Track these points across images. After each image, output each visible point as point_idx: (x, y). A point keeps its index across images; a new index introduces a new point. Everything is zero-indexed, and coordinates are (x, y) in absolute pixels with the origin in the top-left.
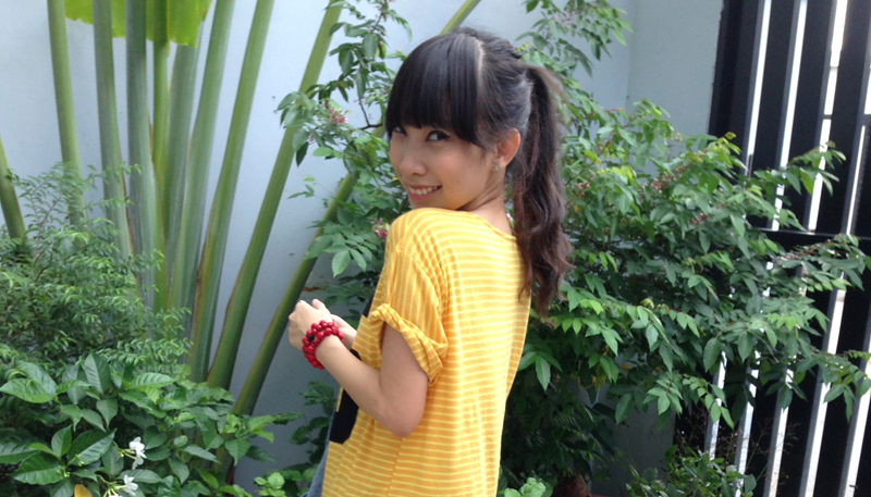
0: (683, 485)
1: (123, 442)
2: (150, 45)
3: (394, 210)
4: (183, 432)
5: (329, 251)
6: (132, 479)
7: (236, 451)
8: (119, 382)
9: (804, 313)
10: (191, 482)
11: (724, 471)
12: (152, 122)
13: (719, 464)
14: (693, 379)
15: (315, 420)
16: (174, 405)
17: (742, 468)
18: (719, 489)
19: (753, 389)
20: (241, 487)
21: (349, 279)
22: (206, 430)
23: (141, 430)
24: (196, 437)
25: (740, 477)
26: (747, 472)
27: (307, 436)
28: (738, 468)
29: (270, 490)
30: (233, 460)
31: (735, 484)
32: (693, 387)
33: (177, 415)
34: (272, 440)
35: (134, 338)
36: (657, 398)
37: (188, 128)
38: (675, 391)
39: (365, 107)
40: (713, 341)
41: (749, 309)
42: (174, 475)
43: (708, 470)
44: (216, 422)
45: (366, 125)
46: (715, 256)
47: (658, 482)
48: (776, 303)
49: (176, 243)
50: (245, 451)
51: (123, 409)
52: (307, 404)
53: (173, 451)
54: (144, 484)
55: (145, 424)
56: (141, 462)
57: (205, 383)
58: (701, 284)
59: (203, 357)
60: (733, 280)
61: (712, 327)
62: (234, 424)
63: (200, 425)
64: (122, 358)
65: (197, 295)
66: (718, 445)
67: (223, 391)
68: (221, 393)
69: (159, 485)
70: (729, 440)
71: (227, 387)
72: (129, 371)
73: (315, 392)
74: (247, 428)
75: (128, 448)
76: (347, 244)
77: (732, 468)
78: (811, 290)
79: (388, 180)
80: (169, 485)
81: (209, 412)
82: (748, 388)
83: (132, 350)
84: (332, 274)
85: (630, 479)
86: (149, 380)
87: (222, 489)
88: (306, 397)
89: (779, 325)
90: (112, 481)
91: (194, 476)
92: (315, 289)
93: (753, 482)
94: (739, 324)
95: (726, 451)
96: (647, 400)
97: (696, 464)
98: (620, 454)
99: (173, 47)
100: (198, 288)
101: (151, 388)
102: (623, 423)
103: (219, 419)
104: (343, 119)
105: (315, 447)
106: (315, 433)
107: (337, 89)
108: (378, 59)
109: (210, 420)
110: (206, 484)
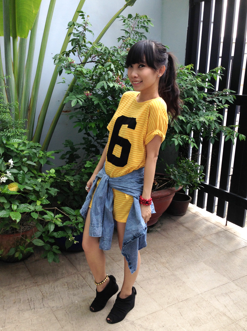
0: (182, 169)
1: (6, 160)
2: (11, 38)
3: (90, 87)
4: (25, 157)
5: (70, 99)
6: (9, 172)
7: (42, 162)
8: (5, 142)
9: (216, 115)
10: (28, 172)
11: (194, 164)
12: (13, 61)
13: (193, 162)
14: (184, 136)
15: (68, 152)
16: (23, 148)
17: (200, 163)
18: (193, 170)
19: (202, 139)
20: (45, 173)
21: (77, 109)
22: (33, 156)
23: (12, 156)
24: (29, 158)
25: (199, 166)
26: (201, 165)
27: (65, 157)
28: (198, 163)
29: (50, 174)
30: (42, 165)
31: (198, 168)
32: (184, 138)
33: (24, 152)
34: (54, 159)
35: (9, 128)
36: (174, 141)
37: (24, 63)
38: (179, 139)
39: (80, 57)
40: (189, 125)
41: (199, 115)
42: (23, 170)
43: (189, 164)
44: (36, 153)
45: (81, 63)
46: (188, 99)
47: (174, 168)
48: (208, 113)
49: (21, 98)
50: (45, 162)
51: (6, 150)
52: (65, 147)
53: (22, 163)
54: (13, 173)
55: (14, 155)
56: (12, 166)
57: (32, 141)
58: (185, 107)
59: (31, 133)
60: (194, 106)
61: (189, 120)
62: (42, 154)
63: (31, 154)
64: (6, 134)
65: (29, 114)
66: (192, 157)
67: (38, 144)
68: (37, 144)
69: (18, 174)
70: (195, 155)
71: (39, 142)
72: (8, 138)
73: (67, 143)
74: (46, 155)
75: (8, 162)
76: (76, 98)
77: (196, 163)
78: (218, 108)
79: (88, 79)
80: (22, 174)
81: (34, 150)
82: (200, 139)
83: (9, 132)
84: (72, 106)
85: (166, 168)
86: (14, 141)
87: (38, 174)
88: (65, 145)
89: (208, 119)
90: (3, 173)
91: (29, 170)
92: (66, 111)
93: (203, 167)
94: (197, 119)
95: (194, 158)
96: (171, 143)
97: (186, 162)
98: (163, 160)
99: (19, 38)
100: (29, 112)
101: (15, 143)
102: (163, 150)
103: (37, 152)
104: (73, 62)
105: (68, 160)
106: (68, 156)
107: (71, 52)
108: (83, 43)
109: (34, 153)
110: (33, 173)
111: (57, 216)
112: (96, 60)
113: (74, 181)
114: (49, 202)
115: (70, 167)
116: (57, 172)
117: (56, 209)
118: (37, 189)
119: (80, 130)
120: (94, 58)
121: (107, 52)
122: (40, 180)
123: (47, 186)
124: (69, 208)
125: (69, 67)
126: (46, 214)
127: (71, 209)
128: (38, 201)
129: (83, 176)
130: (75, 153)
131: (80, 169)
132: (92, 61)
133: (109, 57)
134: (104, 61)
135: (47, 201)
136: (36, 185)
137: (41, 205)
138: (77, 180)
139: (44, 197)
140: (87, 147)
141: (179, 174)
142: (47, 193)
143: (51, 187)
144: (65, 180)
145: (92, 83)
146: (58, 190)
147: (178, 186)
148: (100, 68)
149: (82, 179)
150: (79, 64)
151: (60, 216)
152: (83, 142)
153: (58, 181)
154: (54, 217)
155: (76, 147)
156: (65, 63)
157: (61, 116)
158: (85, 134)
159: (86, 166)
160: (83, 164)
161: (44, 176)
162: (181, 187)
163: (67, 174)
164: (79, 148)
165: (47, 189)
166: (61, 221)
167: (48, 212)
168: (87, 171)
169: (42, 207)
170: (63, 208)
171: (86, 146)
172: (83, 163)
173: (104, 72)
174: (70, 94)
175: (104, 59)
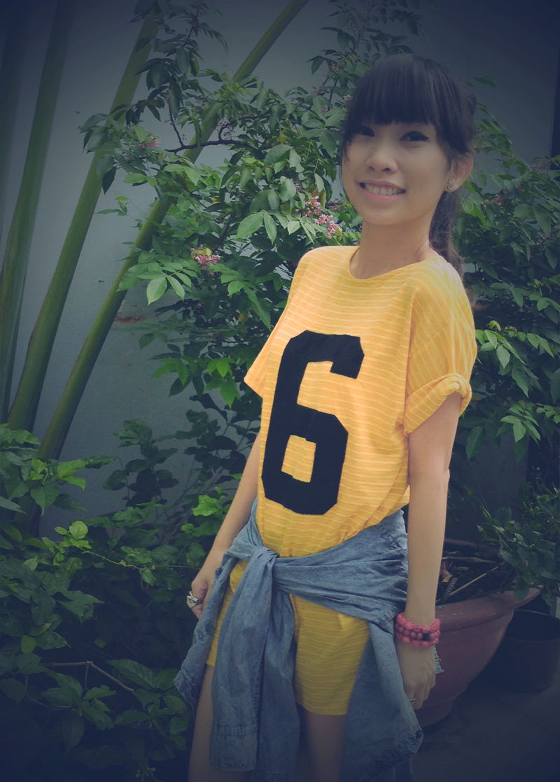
0: (539, 525)
3: (214, 233)
5: (144, 277)
7: (42, 499)
14: (547, 407)
15: (131, 463)
20: (51, 539)
21: (165, 309)
22: (9, 477)
27: (124, 481)
29: (71, 540)
30: (39, 509)
32: (548, 415)
34: (84, 487)
36: (511, 425)
38: (530, 417)
39: (178, 127)
44: (19, 468)
45: (180, 146)
47: (513, 522)
50: (53, 499)
52: (123, 445)
57: (6, 425)
58: (550, 307)
59: (3, 395)
62: (40, 471)
63: (3, 472)
67: (27, 433)
68: (24, 436)
71: (30, 430)
73: (130, 432)
74: (55, 473)
76: (164, 271)
79: (208, 204)
81: (12, 458)
84: (147, 301)
85: (483, 520)
87: (26, 542)
88: (121, 438)
92: (128, 319)
96: (500, 431)
98: (470, 493)
102: (472, 459)
103: (22, 464)
104: (153, 143)
105: (132, 494)
106: (132, 478)
107: (146, 109)
108: (190, 77)
109: (13, 465)
110: (8, 538)
111: (95, 692)
112: (233, 134)
113: (154, 567)
114: (65, 642)
115: (139, 516)
116: (95, 533)
117: (90, 665)
118: (24, 595)
119: (177, 387)
120: (226, 130)
121: (275, 108)
122: (32, 563)
123: (59, 584)
124: (136, 663)
125: (139, 161)
126: (54, 684)
127: (145, 668)
128: (25, 638)
129: (187, 550)
130: (158, 467)
131: (175, 524)
132: (221, 142)
133: (281, 126)
134: (261, 140)
135: (59, 637)
136: (20, 582)
137: (37, 651)
138: (167, 564)
139: (48, 625)
140: (200, 446)
141: (529, 543)
142: (59, 610)
143: (72, 587)
144: (123, 563)
145: (221, 220)
146: (97, 601)
147: (523, 586)
148: (248, 166)
149: (181, 560)
150: (175, 151)
151: (104, 691)
152: (188, 426)
153: (100, 565)
154: (84, 694)
155: (162, 446)
156: (124, 148)
157: (111, 335)
158: (194, 398)
159: (196, 512)
160: (187, 508)
161: (48, 551)
162: (533, 592)
163: (130, 541)
164: (174, 451)
165: (59, 596)
166: (108, 710)
167: (60, 676)
168: (201, 531)
169: (38, 658)
170: (114, 663)
171: (199, 442)
172: (187, 502)
173: (265, 178)
174: (144, 257)
175: (264, 135)
